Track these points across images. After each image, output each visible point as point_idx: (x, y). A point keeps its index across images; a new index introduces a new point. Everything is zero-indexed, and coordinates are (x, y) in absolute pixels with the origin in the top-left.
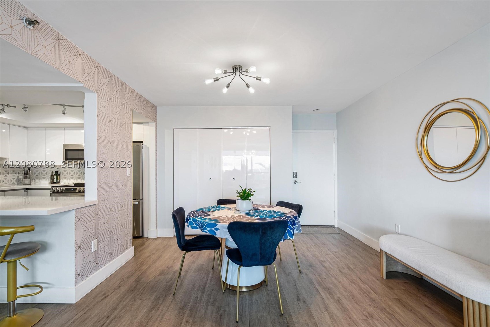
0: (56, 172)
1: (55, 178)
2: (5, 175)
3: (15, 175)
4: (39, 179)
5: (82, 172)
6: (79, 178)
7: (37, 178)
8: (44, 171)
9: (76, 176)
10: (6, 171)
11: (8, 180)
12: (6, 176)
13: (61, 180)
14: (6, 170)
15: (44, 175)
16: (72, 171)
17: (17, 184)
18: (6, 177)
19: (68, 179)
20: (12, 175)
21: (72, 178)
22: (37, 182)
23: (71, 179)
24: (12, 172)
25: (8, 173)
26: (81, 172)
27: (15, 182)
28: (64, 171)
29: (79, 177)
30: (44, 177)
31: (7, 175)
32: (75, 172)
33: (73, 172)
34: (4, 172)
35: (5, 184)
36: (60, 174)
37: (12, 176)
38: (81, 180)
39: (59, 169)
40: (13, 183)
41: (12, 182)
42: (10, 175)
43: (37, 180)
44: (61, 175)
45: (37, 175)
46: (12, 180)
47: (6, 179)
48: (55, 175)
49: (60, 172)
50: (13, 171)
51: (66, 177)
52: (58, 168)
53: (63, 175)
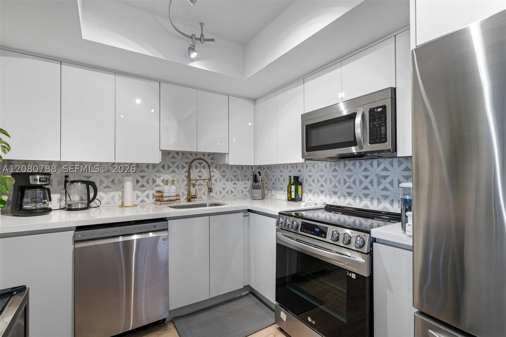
0: (296, 178)
1: (294, 191)
2: (233, 182)
3: (247, 182)
4: (276, 190)
5: (340, 180)
6: (335, 193)
7: (274, 188)
8: (281, 176)
9: (328, 187)
10: (235, 176)
11: (238, 191)
12: (235, 184)
13: (305, 195)
14: (235, 174)
15: (282, 184)
16: (322, 176)
17: (249, 196)
18: (235, 186)
19: (314, 193)
20: (243, 182)
21: (322, 192)
22: (274, 196)
23: (320, 195)
24: (243, 178)
25: (238, 180)
26: (338, 179)
27: (247, 193)
28: (309, 176)
29: (335, 190)
30: (281, 186)
31: (237, 182)
32: (326, 179)
33: (324, 179)
34: (233, 178)
35: (234, 196)
36: (303, 182)
37: (244, 184)
38: (339, 197)
39: (301, 172)
40: (245, 195)
41: (244, 193)
42: (240, 182)
43: (274, 192)
44: (304, 184)
45: (274, 184)
46: (244, 190)
47: (235, 188)
48: (293, 184)
49: (303, 179)
50: (245, 176)
51: (311, 188)
52: (299, 171)
53: (308, 184)
